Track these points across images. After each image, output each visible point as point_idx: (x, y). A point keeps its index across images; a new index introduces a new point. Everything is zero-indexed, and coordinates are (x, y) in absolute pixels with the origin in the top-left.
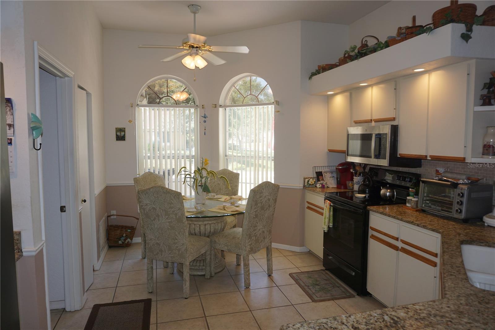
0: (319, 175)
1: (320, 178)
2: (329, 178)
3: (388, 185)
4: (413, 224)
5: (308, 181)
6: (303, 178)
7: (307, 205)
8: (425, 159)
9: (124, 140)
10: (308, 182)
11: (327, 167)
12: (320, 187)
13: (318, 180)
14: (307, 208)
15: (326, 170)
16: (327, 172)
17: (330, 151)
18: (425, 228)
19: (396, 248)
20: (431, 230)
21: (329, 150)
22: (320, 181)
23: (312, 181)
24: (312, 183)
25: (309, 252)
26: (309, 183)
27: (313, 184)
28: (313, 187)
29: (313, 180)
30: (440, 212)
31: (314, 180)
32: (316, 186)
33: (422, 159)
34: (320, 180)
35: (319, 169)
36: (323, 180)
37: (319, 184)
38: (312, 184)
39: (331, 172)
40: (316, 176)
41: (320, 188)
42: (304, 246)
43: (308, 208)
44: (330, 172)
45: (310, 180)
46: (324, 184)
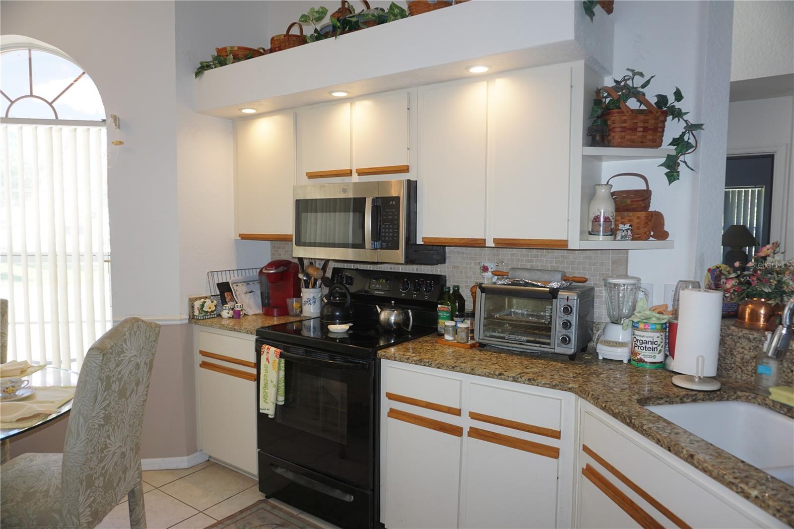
0: (224, 288)
1: (226, 296)
2: (243, 296)
3: (393, 302)
4: (501, 379)
5: (203, 306)
6: (187, 300)
7: (200, 359)
8: (481, 245)
10: (202, 309)
11: (236, 272)
12: (229, 315)
13: (224, 302)
14: (201, 366)
15: (233, 278)
16: (239, 283)
17: (244, 237)
18: (533, 385)
19: (456, 431)
20: (547, 386)
21: (240, 235)
22: (227, 304)
23: (210, 305)
24: (210, 308)
25: (208, 460)
26: (204, 309)
27: (212, 311)
28: (212, 318)
29: (212, 302)
30: (524, 345)
31: (215, 302)
32: (219, 315)
33: (446, 246)
34: (227, 300)
35: (220, 277)
36: (233, 299)
37: (227, 311)
38: (210, 310)
39: (246, 282)
40: (219, 294)
41: (230, 318)
42: (196, 451)
43: (204, 365)
44: (244, 282)
45: (205, 302)
46: (237, 308)
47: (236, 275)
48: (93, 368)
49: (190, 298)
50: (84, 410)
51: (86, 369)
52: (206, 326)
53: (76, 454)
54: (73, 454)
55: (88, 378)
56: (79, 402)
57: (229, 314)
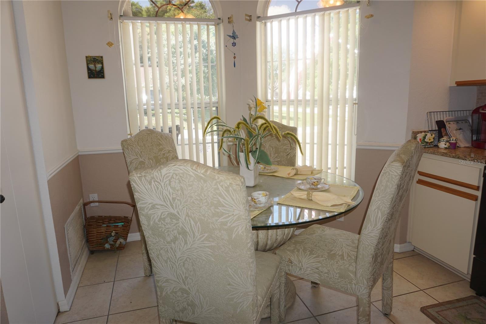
0: (441, 124)
1: (442, 131)
2: (454, 132)
5: (425, 138)
6: (411, 133)
7: (418, 177)
9: (103, 77)
10: (424, 140)
13: (440, 136)
14: (418, 182)
15: (446, 118)
16: (451, 121)
17: (459, 84)
21: (456, 83)
22: (443, 137)
23: (430, 137)
24: (430, 140)
26: (425, 140)
27: (431, 142)
28: (430, 147)
29: (432, 135)
31: (433, 135)
32: (437, 146)
34: (443, 135)
35: (439, 115)
36: (447, 134)
37: (444, 143)
38: (430, 141)
39: (456, 121)
40: (437, 129)
41: (446, 148)
42: (406, 242)
43: (420, 182)
44: (454, 121)
45: (426, 135)
46: (453, 141)
47: (447, 115)
48: (394, 176)
49: (413, 132)
50: (383, 207)
51: (388, 177)
52: (427, 153)
53: (372, 237)
54: (370, 237)
55: (389, 184)
56: (379, 201)
57: (446, 145)
